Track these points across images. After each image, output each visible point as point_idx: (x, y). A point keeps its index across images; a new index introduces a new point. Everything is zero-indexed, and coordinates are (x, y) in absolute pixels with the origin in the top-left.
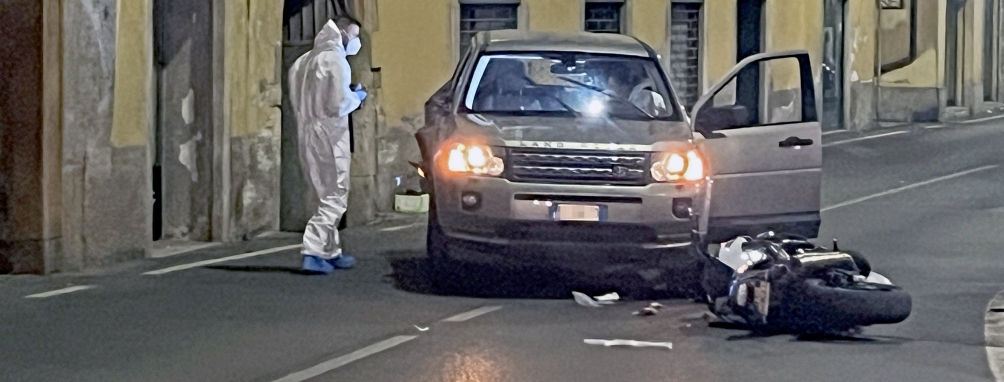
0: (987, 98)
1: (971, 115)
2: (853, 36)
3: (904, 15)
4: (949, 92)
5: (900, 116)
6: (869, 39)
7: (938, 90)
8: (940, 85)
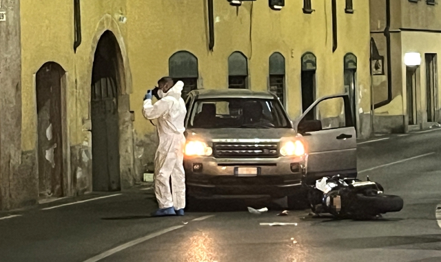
0: (429, 120)
1: (421, 129)
2: (359, 90)
3: (385, 78)
4: (410, 117)
5: (385, 130)
6: (367, 91)
7: (404, 116)
8: (405, 113)
